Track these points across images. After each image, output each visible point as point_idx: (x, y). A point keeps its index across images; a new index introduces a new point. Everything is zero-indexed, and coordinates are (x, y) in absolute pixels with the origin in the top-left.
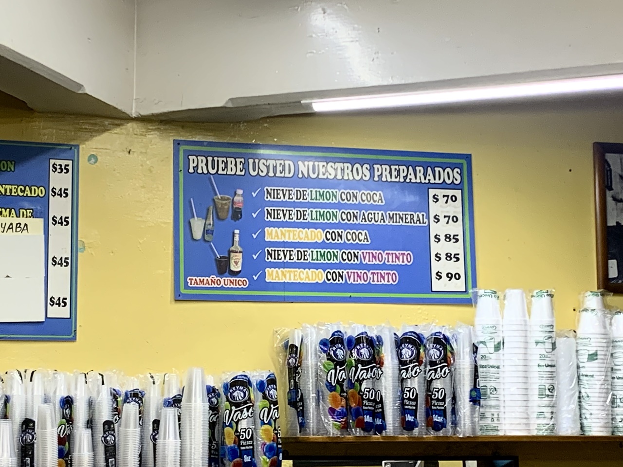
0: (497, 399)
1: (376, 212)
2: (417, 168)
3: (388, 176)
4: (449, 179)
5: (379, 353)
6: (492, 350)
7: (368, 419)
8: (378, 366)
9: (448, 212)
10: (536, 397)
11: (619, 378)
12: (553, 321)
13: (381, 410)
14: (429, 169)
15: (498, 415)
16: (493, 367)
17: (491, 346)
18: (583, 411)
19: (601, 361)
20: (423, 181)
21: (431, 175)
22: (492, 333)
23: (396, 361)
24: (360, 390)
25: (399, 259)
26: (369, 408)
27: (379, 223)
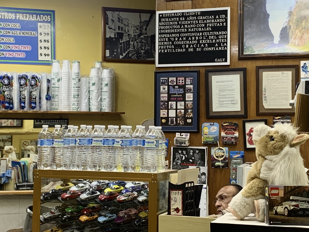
0: (58, 99)
1: (17, 31)
2: (33, 15)
3: (22, 18)
4: (46, 19)
5: (12, 82)
6: (56, 81)
7: (7, 105)
8: (11, 86)
9: (45, 31)
10: (72, 98)
11: (103, 92)
12: (79, 72)
13: (12, 102)
14: (38, 15)
15: (58, 104)
16: (57, 87)
17: (56, 80)
18: (90, 103)
19: (96, 86)
20: (36, 20)
21: (39, 17)
22: (57, 75)
23: (19, 85)
24: (4, 95)
25: (26, 48)
26: (8, 101)
27: (18, 35)
